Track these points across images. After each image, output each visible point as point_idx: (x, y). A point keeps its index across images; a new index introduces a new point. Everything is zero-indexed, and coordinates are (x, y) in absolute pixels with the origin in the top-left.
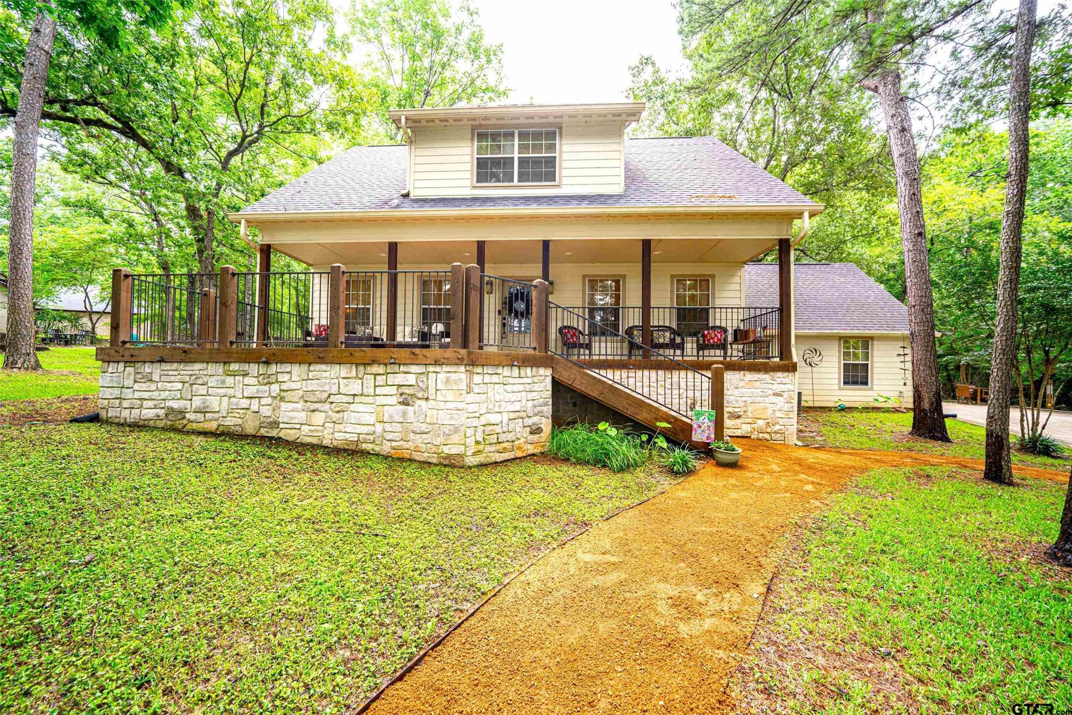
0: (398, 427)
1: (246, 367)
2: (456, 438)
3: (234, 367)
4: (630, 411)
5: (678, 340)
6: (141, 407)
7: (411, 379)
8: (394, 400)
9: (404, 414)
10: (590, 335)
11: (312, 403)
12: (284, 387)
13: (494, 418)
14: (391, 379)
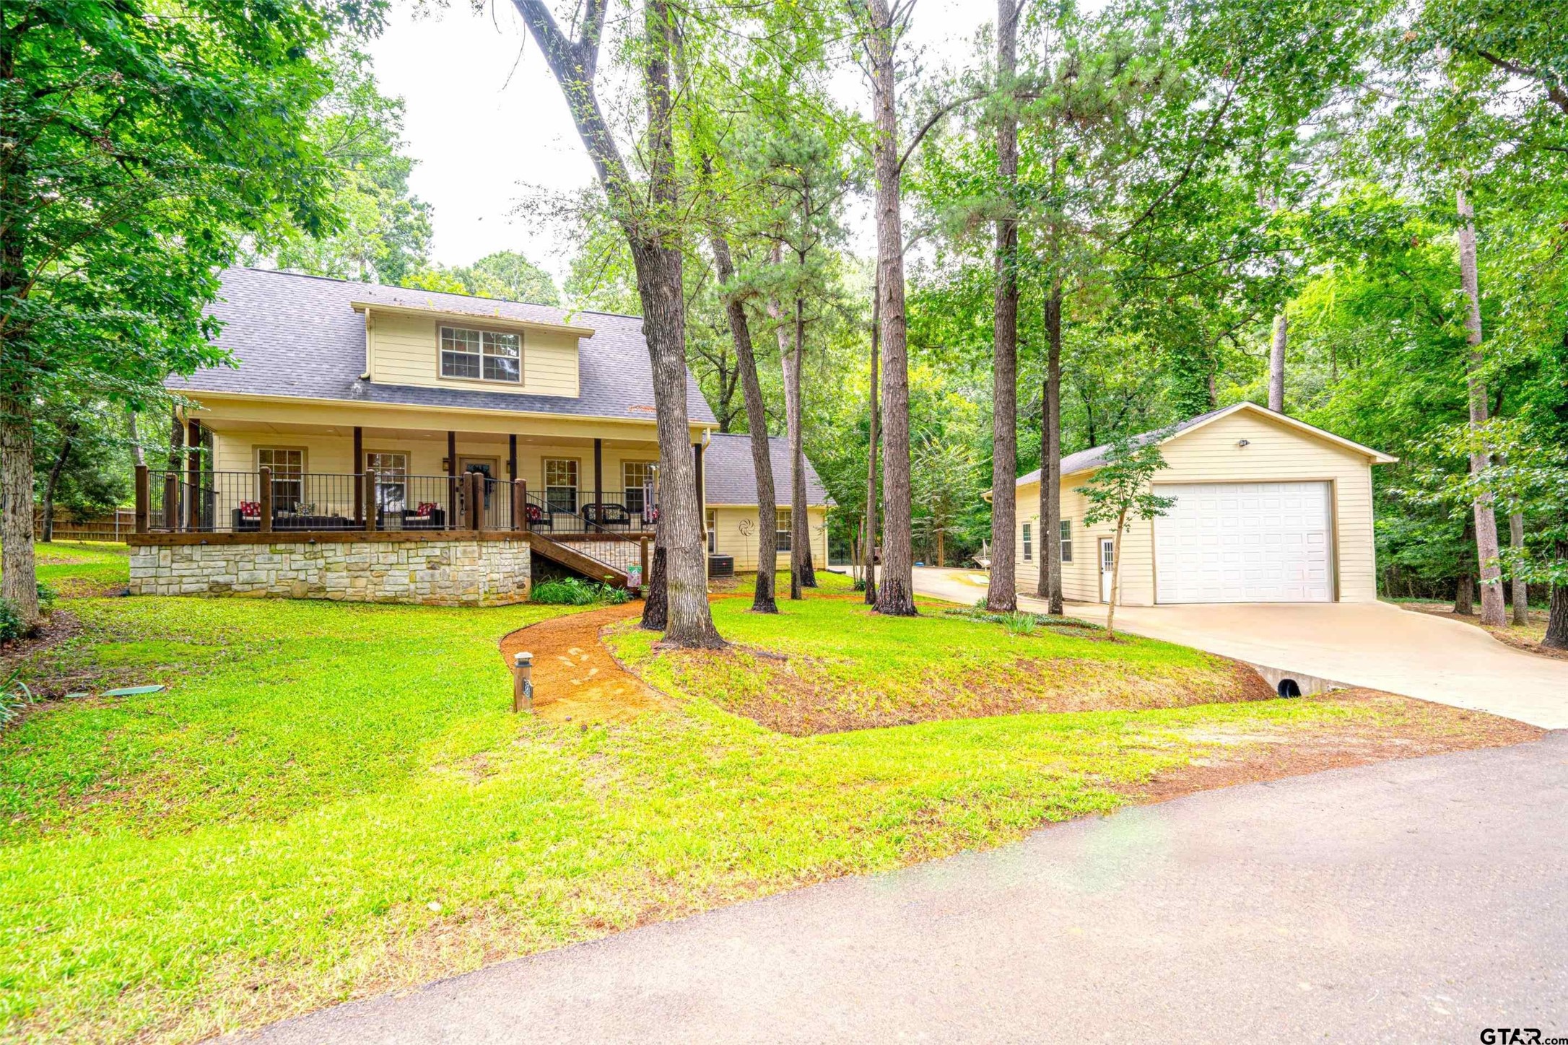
0: (428, 585)
1: (292, 547)
2: (471, 589)
3: (280, 547)
4: (587, 570)
5: (626, 517)
6: (181, 582)
7: (438, 552)
8: (424, 566)
9: (432, 576)
10: (550, 512)
11: (355, 571)
12: (329, 560)
13: (495, 576)
14: (420, 552)
